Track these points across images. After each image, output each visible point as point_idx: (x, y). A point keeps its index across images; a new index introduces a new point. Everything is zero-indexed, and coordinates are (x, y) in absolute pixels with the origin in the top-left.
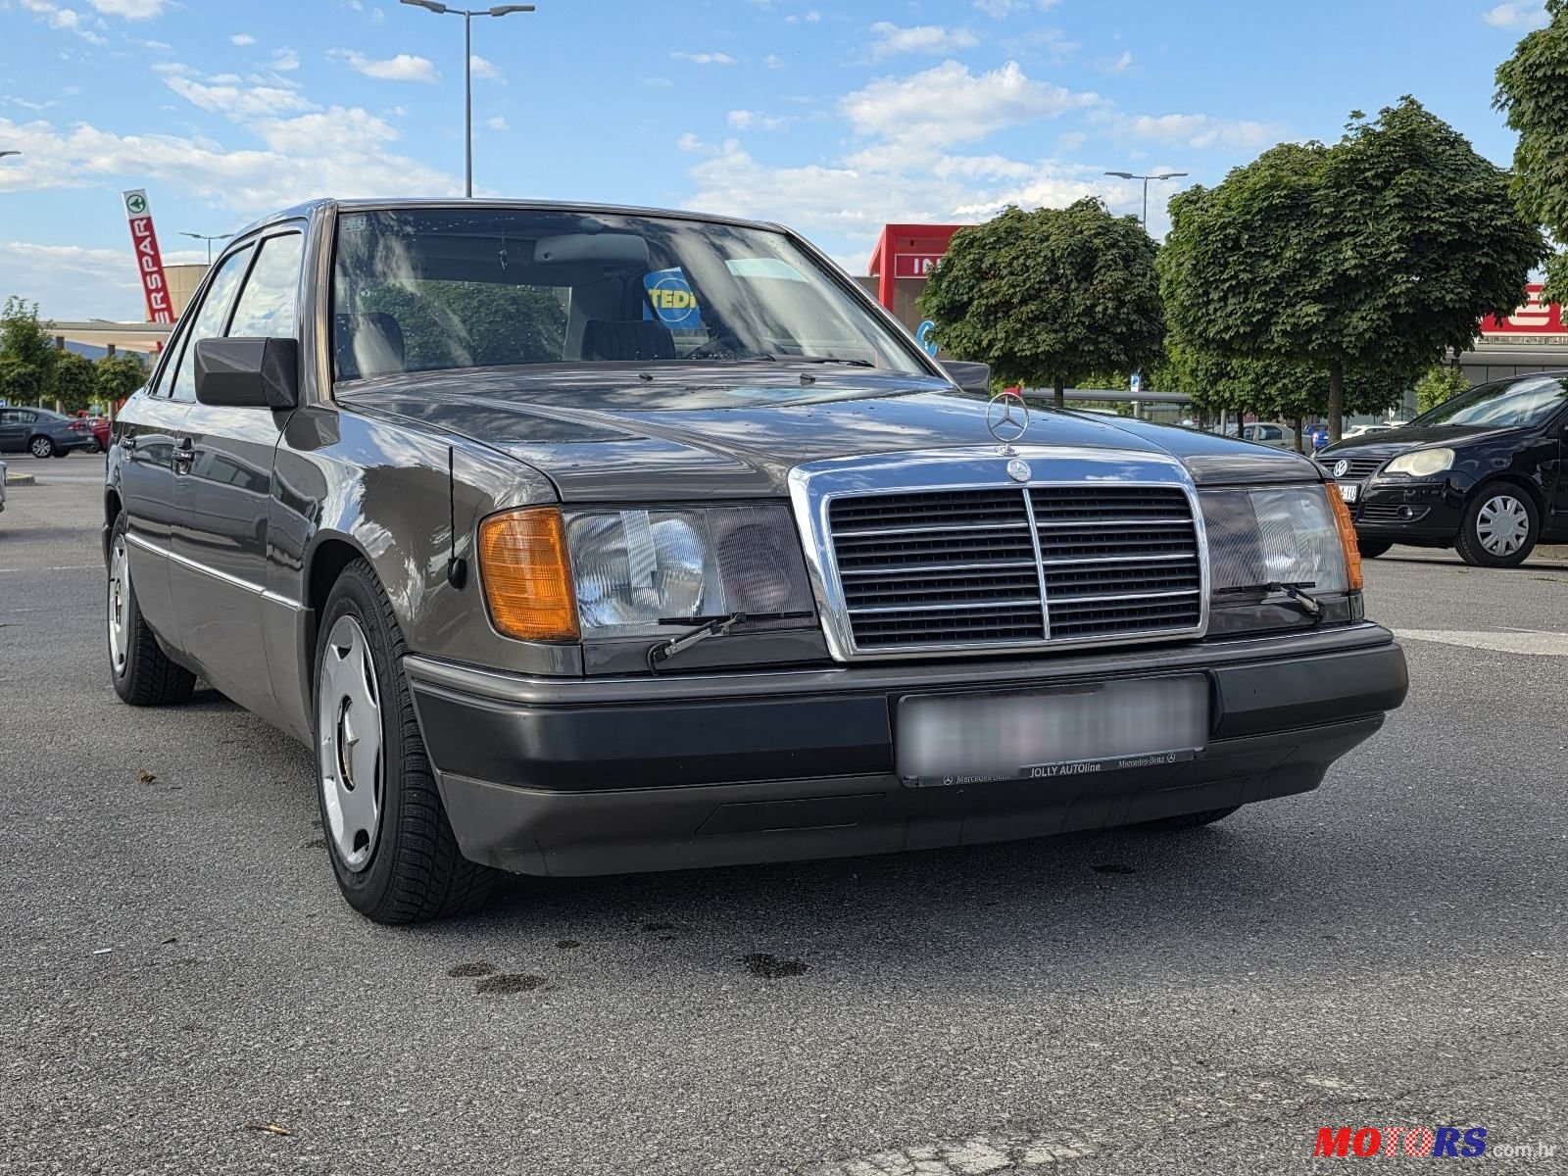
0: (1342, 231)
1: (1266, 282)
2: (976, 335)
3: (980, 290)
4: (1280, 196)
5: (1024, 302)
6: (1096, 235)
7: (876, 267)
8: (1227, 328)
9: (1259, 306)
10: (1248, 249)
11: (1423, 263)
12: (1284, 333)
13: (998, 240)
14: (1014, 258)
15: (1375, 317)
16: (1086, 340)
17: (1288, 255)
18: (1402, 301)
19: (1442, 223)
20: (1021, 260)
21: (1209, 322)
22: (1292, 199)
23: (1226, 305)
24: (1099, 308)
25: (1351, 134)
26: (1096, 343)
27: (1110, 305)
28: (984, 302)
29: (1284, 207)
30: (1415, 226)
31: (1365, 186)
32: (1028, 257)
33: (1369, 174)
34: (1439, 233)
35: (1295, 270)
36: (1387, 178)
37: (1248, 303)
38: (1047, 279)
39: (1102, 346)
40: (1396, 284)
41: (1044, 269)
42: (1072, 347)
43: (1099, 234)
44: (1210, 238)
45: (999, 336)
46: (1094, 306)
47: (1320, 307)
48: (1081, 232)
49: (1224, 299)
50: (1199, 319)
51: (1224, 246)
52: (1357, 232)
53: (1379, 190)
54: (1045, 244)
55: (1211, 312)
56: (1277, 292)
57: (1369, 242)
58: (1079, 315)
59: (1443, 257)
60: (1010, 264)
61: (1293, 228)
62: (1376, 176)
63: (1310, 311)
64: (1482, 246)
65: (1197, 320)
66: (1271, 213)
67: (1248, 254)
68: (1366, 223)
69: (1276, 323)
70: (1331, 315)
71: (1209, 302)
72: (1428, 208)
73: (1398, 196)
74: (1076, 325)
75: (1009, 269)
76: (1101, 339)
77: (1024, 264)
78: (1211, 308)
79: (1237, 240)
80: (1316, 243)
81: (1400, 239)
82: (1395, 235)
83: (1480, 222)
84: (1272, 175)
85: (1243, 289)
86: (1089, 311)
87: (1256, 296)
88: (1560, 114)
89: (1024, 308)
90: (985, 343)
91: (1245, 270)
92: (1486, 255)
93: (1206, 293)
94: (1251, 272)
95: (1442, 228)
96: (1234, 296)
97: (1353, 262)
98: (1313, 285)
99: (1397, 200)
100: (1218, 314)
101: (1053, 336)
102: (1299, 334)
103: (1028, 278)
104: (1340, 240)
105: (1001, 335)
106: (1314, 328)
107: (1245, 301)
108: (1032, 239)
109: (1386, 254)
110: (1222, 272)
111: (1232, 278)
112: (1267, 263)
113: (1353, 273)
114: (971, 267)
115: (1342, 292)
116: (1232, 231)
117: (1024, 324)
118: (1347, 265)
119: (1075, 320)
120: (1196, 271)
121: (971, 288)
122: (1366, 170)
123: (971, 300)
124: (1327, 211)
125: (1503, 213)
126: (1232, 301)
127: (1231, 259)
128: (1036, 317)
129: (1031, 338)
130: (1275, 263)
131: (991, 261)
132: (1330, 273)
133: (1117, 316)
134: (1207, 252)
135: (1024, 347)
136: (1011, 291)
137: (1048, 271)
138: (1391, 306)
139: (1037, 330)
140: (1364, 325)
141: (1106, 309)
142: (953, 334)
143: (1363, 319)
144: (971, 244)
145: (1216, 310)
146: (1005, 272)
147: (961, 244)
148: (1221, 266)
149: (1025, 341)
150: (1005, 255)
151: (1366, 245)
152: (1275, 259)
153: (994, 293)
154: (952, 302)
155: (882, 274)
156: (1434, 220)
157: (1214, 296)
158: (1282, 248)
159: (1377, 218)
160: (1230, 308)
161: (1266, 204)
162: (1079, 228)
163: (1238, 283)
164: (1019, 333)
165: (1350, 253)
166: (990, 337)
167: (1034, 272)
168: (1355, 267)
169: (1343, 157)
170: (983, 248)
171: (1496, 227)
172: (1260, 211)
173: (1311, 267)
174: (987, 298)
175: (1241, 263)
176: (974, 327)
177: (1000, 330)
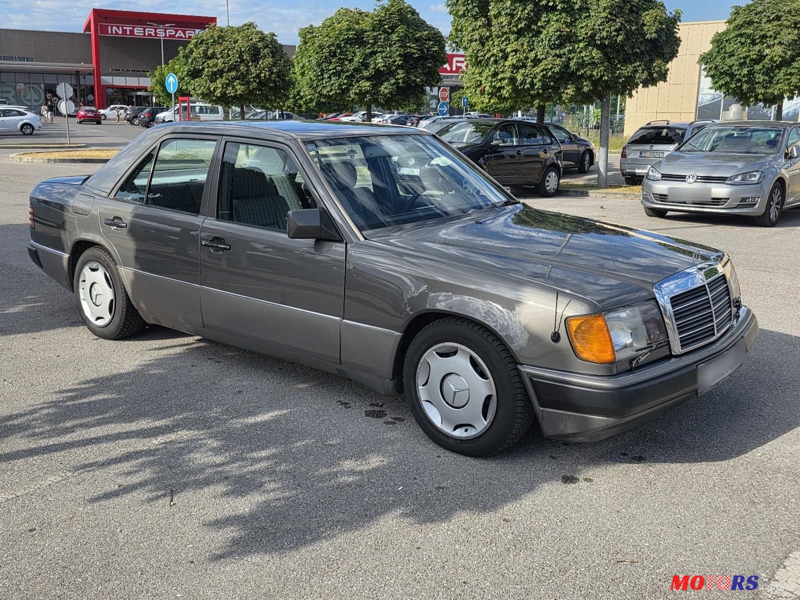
0: (376, 51)
1: (348, 71)
2: (207, 85)
3: (208, 64)
4: (352, 34)
5: (229, 70)
6: (259, 41)
7: (88, 28)
8: (331, 90)
9: (345, 81)
10: (339, 56)
11: (408, 65)
12: (356, 94)
13: (214, 41)
14: (223, 50)
15: (391, 87)
16: (257, 89)
17: (356, 60)
18: (401, 81)
19: (414, 49)
20: (226, 51)
21: (324, 87)
22: (357, 35)
23: (331, 80)
24: (262, 75)
25: (377, 8)
26: (261, 90)
27: (267, 73)
28: (210, 70)
29: (353, 39)
30: (406, 50)
31: (385, 31)
32: (229, 50)
33: (386, 26)
34: (413, 53)
35: (359, 66)
36: (393, 28)
37: (340, 80)
38: (239, 60)
39: (264, 92)
40: (398, 74)
41: (237, 56)
42: (251, 92)
43: (260, 41)
44: (324, 51)
45: (219, 86)
46: (261, 73)
47: (370, 83)
48: (252, 39)
49: (330, 77)
50: (319, 86)
51: (330, 54)
52: (383, 51)
53: (390, 34)
54: (236, 44)
55: (324, 83)
56: (352, 76)
57: (388, 56)
58: (254, 77)
59: (414, 63)
60: (221, 53)
61: (357, 48)
62: (389, 28)
63: (366, 85)
64: (429, 59)
65: (317, 86)
66: (348, 41)
67: (340, 59)
68: (386, 48)
69: (352, 89)
70: (374, 86)
71: (322, 79)
72: (409, 42)
73: (398, 36)
74: (252, 82)
75: (221, 55)
76: (263, 89)
77: (228, 53)
78: (324, 81)
79: (335, 52)
80: (366, 55)
81: (400, 55)
82: (398, 53)
83: (428, 49)
84: (348, 25)
85: (338, 74)
86: (258, 76)
87: (344, 77)
88: (475, 13)
89: (229, 74)
90: (212, 89)
91: (339, 66)
92: (430, 63)
93: (322, 75)
94: (341, 67)
95: (415, 51)
96: (334, 76)
97: (382, 64)
98: (366, 74)
99: (398, 38)
100: (327, 84)
101: (243, 87)
102: (361, 94)
103: (230, 60)
104: (375, 54)
105: (220, 86)
106: (367, 92)
107: (339, 78)
108: (230, 41)
109: (395, 61)
110: (329, 66)
111: (334, 69)
112: (347, 63)
113: (382, 69)
114: (203, 53)
115: (379, 77)
116: (333, 48)
117: (229, 81)
118: (379, 65)
119: (252, 80)
120: (319, 65)
121: (203, 63)
122: (385, 25)
123: (203, 69)
124: (371, 41)
125: (435, 45)
126: (333, 78)
127: (333, 61)
128: (235, 78)
129: (233, 87)
130: (350, 63)
131: (212, 51)
132: (373, 69)
133: (270, 79)
134: (322, 57)
135: (230, 91)
136: (223, 65)
137: (239, 57)
138: (397, 83)
139: (235, 84)
140: (387, 91)
141: (265, 75)
142: (196, 84)
143: (386, 88)
144: (201, 43)
145: (326, 82)
146: (219, 56)
147: (197, 42)
148: (328, 63)
149: (231, 88)
150: (218, 49)
151: (387, 57)
152: (351, 61)
153: (216, 65)
154: (195, 68)
155: (92, 32)
156: (412, 48)
157: (326, 76)
158: (353, 57)
159: (390, 46)
160: (332, 82)
161: (346, 37)
162: (250, 38)
163: (336, 71)
164: (228, 85)
165: (380, 60)
166: (214, 86)
167: (233, 57)
168: (383, 66)
169: (376, 19)
170: (207, 44)
171: (434, 51)
172: (343, 40)
173: (366, 66)
174: (212, 68)
175: (337, 63)
176: (206, 82)
177: (219, 83)
